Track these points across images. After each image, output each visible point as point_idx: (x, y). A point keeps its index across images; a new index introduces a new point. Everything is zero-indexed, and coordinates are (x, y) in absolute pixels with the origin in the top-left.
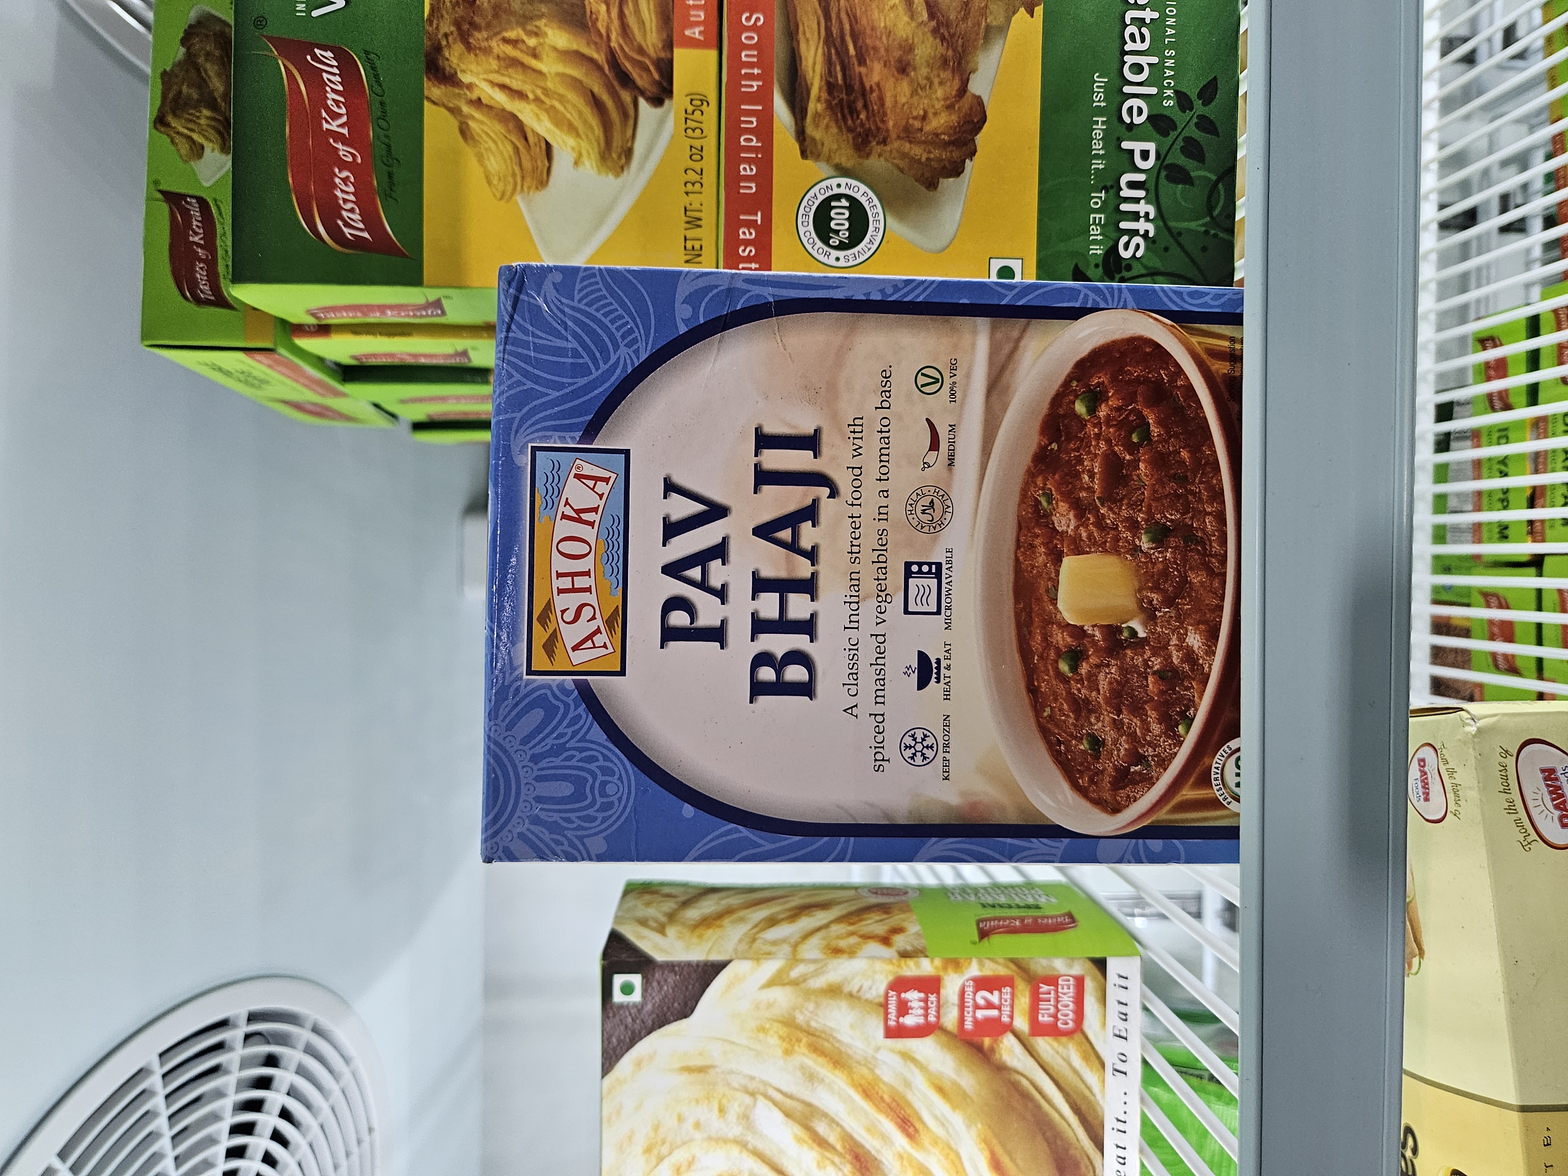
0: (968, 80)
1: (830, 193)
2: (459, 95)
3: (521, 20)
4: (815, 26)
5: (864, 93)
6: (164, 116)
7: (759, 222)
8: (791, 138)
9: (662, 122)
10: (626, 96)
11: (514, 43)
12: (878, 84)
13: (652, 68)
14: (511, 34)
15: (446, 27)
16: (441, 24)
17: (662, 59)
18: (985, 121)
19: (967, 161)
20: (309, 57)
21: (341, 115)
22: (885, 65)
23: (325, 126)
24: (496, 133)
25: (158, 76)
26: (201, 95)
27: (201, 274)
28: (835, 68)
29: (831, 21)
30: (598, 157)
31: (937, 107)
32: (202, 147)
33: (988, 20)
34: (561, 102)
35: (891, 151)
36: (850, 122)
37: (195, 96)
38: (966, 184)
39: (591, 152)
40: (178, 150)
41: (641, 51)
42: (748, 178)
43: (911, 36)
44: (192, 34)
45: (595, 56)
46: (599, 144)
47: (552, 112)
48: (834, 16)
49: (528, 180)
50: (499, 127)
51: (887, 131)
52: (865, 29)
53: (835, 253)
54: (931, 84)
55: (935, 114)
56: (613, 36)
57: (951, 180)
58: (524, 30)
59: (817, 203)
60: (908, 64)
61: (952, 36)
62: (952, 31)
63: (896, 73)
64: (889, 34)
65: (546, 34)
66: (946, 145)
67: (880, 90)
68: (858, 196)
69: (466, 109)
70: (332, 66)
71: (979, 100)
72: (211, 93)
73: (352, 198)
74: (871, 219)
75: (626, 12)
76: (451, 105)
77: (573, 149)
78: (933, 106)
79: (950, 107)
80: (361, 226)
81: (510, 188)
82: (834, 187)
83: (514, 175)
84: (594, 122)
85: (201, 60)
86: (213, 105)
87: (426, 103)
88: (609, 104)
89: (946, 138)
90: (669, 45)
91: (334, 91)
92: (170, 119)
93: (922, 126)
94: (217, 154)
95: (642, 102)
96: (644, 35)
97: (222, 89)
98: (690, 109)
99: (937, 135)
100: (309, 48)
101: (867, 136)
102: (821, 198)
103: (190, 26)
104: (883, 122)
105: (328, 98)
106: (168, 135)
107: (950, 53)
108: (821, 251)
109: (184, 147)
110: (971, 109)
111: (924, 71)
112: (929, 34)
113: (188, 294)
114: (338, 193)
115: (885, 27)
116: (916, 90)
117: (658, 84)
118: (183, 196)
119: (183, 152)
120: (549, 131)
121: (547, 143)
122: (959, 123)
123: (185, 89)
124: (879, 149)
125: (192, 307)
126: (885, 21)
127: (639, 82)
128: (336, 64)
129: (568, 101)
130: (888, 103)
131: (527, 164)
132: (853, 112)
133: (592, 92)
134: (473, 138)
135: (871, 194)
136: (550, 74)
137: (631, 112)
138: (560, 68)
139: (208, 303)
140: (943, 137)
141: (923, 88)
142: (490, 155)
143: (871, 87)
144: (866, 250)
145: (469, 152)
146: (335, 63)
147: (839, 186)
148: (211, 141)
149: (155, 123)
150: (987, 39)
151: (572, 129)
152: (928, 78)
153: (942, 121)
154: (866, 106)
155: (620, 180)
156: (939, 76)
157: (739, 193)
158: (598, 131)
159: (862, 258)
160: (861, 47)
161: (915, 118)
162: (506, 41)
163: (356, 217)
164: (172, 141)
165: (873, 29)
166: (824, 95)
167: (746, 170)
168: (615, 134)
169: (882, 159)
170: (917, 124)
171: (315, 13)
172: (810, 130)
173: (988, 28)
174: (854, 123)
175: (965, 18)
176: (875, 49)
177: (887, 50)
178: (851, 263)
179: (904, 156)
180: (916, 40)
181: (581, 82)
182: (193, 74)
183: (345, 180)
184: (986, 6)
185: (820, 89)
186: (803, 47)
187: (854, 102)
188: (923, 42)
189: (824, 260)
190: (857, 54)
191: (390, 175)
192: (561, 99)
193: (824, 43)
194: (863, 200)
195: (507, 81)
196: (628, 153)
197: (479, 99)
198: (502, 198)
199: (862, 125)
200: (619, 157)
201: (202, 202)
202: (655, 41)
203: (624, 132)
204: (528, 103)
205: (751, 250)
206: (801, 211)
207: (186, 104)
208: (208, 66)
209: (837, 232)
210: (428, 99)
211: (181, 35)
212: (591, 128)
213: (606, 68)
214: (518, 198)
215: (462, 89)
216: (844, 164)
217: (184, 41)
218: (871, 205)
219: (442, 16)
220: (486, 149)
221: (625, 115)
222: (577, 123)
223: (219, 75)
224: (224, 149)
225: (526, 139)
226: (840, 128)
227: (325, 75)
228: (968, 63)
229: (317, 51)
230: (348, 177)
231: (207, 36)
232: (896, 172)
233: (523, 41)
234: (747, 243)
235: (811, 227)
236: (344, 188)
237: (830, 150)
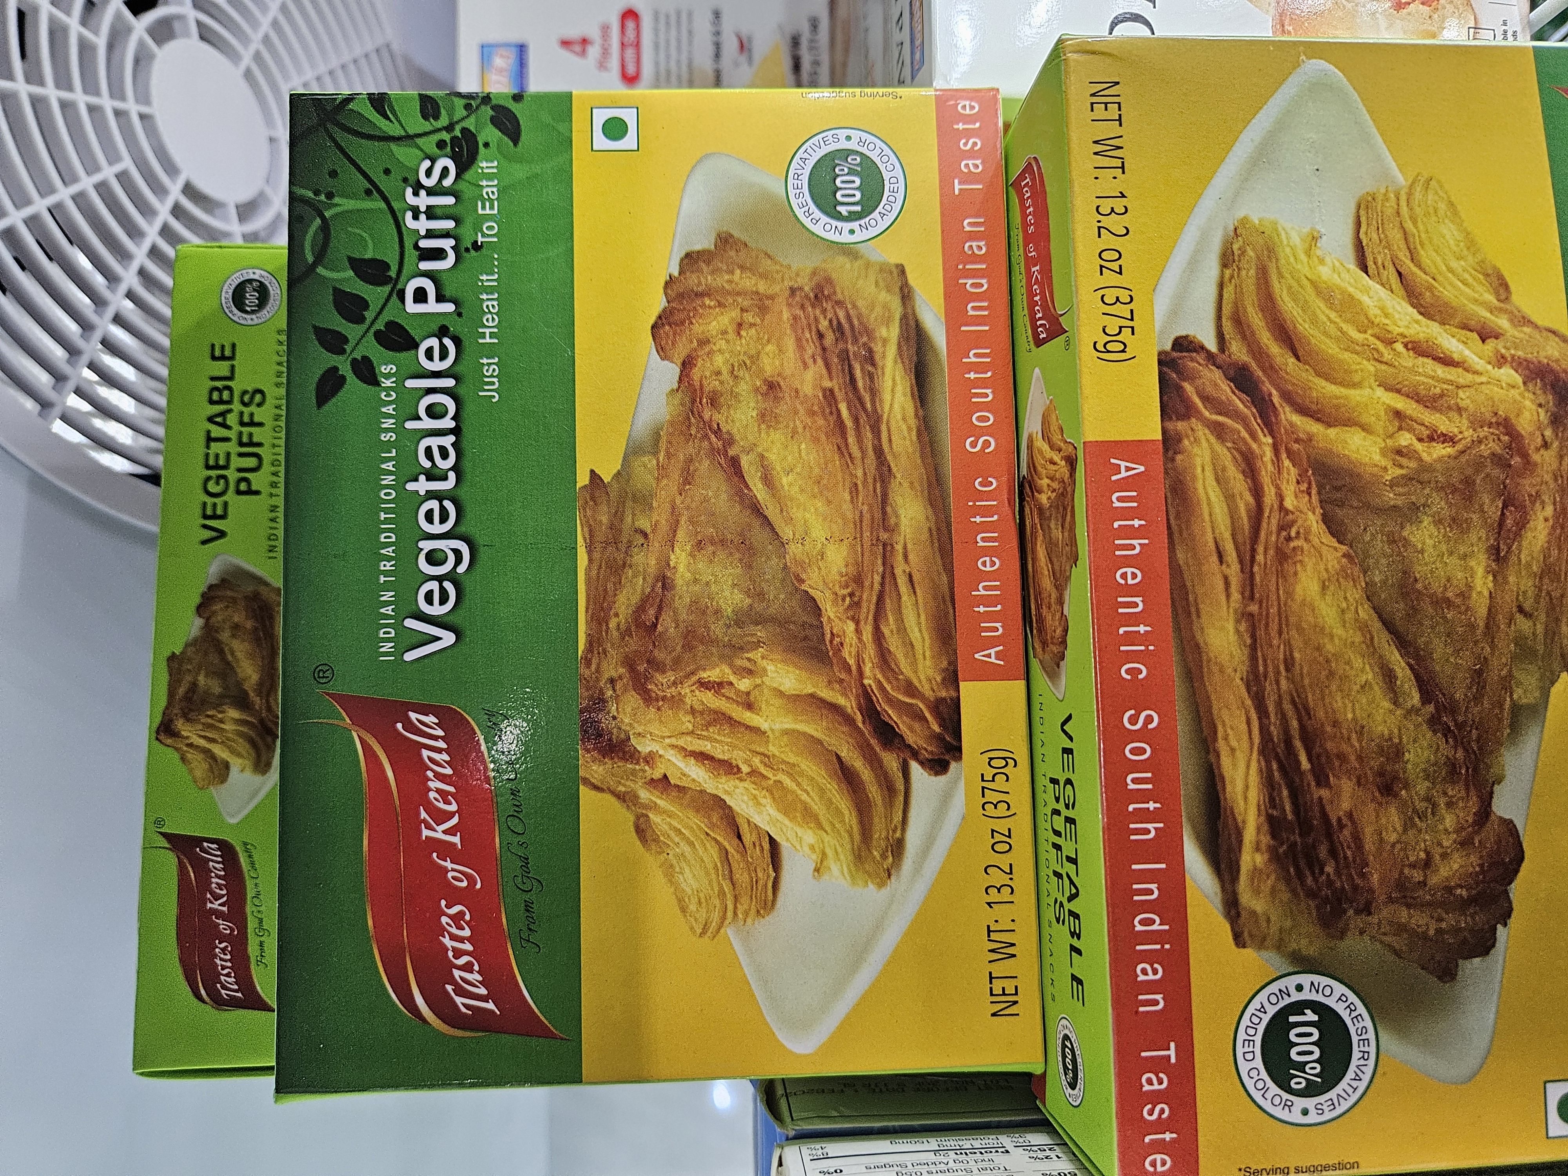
0: (1491, 794)
1: (1287, 1001)
2: (634, 772)
3: (727, 651)
4: (1244, 727)
5: (1329, 831)
6: (171, 721)
7: (1173, 1060)
8: (1216, 912)
9: (946, 798)
10: (891, 761)
11: (716, 687)
12: (1350, 815)
13: (928, 715)
14: (712, 674)
15: (612, 668)
16: (604, 665)
17: (944, 699)
18: (1522, 859)
19: (1499, 927)
20: (399, 726)
21: (451, 815)
22: (1359, 783)
23: (426, 833)
24: (691, 829)
25: (164, 664)
26: (226, 688)
27: (223, 960)
28: (1280, 793)
29: (1268, 717)
30: (851, 858)
31: (1446, 843)
32: (227, 766)
33: (1515, 696)
34: (790, 775)
35: (1379, 924)
36: (1309, 881)
37: (217, 690)
38: (1500, 968)
39: (839, 850)
40: (191, 771)
41: (910, 689)
42: (1151, 987)
43: (1396, 731)
44: (213, 598)
45: (841, 701)
46: (851, 836)
47: (778, 792)
48: (1271, 709)
49: (745, 900)
50: (696, 821)
51: (1371, 891)
52: (1322, 725)
53: (1300, 1103)
54: (1435, 806)
55: (1444, 856)
56: (867, 670)
57: (1476, 961)
58: (731, 666)
59: (1266, 1019)
60: (1396, 778)
61: (1460, 726)
62: (1460, 719)
63: (1377, 794)
64: (1360, 733)
65: (765, 670)
66: (1464, 905)
67: (1353, 822)
68: (1331, 1002)
69: (644, 795)
70: (435, 738)
71: (1509, 827)
72: (239, 684)
73: (468, 947)
74: (1355, 1039)
75: (886, 631)
76: (622, 789)
77: (812, 848)
78: (1440, 844)
79: (1465, 844)
80: (483, 991)
81: (716, 916)
82: (1292, 990)
83: (722, 894)
84: (844, 804)
85: (225, 636)
86: (242, 702)
87: (584, 792)
88: (866, 774)
89: (1464, 893)
90: (952, 678)
91: (439, 777)
92: (180, 725)
93: (1425, 876)
94: (248, 774)
95: (915, 768)
96: (914, 663)
97: (255, 677)
98: (989, 773)
99: (1449, 890)
100: (400, 710)
101: (1339, 901)
102: (1272, 1011)
103: (211, 587)
104: (1363, 875)
105: (430, 790)
106: (176, 749)
107: (1460, 754)
108: (1277, 1100)
109: (200, 766)
110: (1498, 842)
111: (1422, 787)
112: (1425, 727)
113: (203, 992)
114: (447, 941)
115: (1354, 719)
116: (1411, 819)
117: (939, 738)
118: (198, 841)
119: (198, 773)
120: (773, 821)
121: (772, 840)
122: (1481, 866)
123: (201, 679)
124: (1359, 921)
125: (208, 1011)
126: (1354, 712)
127: (911, 739)
128: (442, 734)
129: (802, 774)
130: (1369, 845)
131: (742, 878)
132: (1315, 864)
133: (838, 757)
134: (656, 840)
135: (1352, 998)
136: (772, 730)
137: (900, 786)
138: (788, 723)
139: (234, 1004)
140: (1459, 891)
141: (1422, 816)
142: (684, 865)
143: (1339, 820)
144: (1350, 1091)
145: (651, 862)
146: (440, 733)
147: (1299, 988)
148: (239, 755)
149: (158, 732)
150: (1516, 728)
151: (809, 817)
152: (1428, 799)
153: (1456, 866)
154: (1333, 853)
155: (885, 892)
156: (1445, 794)
157: (1137, 1012)
158: (850, 817)
159: (1345, 1106)
160: (1319, 756)
161: (1413, 866)
162: (705, 685)
163: (475, 977)
164: (183, 759)
165: (1335, 724)
166: (1266, 839)
167: (1145, 972)
168: (876, 820)
169: (1366, 938)
170: (1417, 876)
171: (409, 656)
172: (1246, 898)
173: (1516, 708)
174: (1316, 880)
175: (1477, 699)
176: (1342, 757)
177: (1360, 758)
178: (1327, 1116)
179: (1401, 929)
180: (1405, 740)
181: (820, 742)
182: (214, 658)
183: (457, 919)
184: (1510, 675)
185: (1258, 829)
186: (1226, 761)
187: (1314, 847)
188: (1415, 741)
189: (1284, 1115)
190: (1313, 769)
191: (528, 907)
192: (792, 770)
193: (1259, 754)
194: (1340, 1008)
195: (707, 747)
196: (897, 848)
197: (665, 776)
198: (703, 933)
199: (1330, 883)
200: (884, 856)
201: (227, 850)
202: (930, 672)
203: (889, 817)
204: (741, 780)
205: (1164, 1110)
206: (1241, 1036)
207: (203, 702)
208: (236, 644)
209: (1301, 1067)
210: (586, 782)
211: (197, 600)
212: (838, 812)
213: (859, 718)
214: (729, 931)
215: (638, 763)
216: (1304, 952)
217: (200, 609)
218: (1354, 1014)
219: (605, 652)
220: (676, 856)
221: (889, 789)
222: (817, 807)
223: (251, 656)
224: (261, 766)
225: (739, 837)
226: (1293, 891)
227: (425, 753)
228: (1488, 767)
229: (413, 716)
230: (461, 914)
231: (234, 600)
232: (1390, 957)
233: (731, 684)
234: (1156, 1098)
235: (1259, 1063)
236: (454, 930)
237: (1281, 930)
